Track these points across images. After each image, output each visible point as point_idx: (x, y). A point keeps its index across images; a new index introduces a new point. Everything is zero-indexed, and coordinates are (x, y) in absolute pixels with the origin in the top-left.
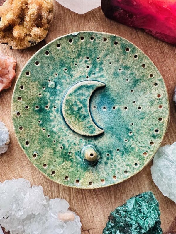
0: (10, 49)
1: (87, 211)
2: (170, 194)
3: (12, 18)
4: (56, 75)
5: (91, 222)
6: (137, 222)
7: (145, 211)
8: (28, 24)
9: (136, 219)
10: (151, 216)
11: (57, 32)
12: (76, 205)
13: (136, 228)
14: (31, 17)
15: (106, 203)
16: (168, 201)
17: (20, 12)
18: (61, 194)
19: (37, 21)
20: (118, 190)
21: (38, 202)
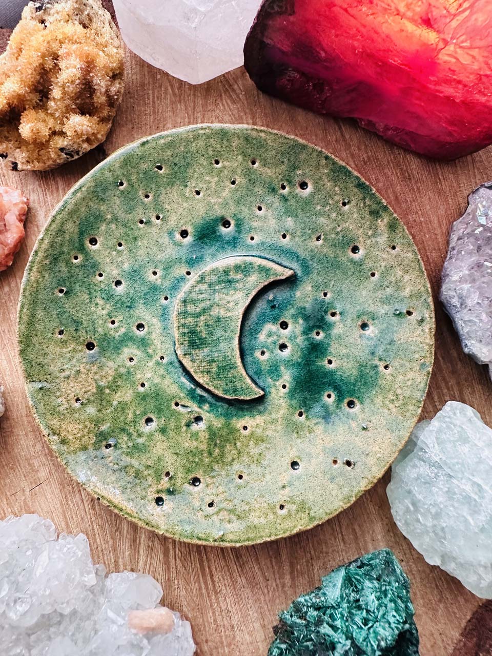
0: (13, 170)
1: (214, 613)
2: (443, 556)
3: (17, 90)
5: (225, 643)
6: (349, 636)
7: (370, 603)
8: (57, 106)
9: (347, 627)
10: (386, 616)
11: (136, 128)
12: (183, 593)
13: (347, 652)
14: (66, 89)
15: (267, 586)
16: (440, 579)
17: (38, 77)
18: (141, 565)
19: (82, 100)
20: (301, 548)
21: (73, 576)
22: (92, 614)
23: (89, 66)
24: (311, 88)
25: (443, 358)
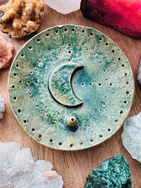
0: (10, 38)
1: (68, 173)
2: (138, 156)
3: (13, 12)
4: (45, 57)
5: (71, 183)
6: (111, 181)
7: (118, 171)
8: (24, 18)
9: (110, 178)
10: (123, 175)
11: (47, 27)
12: (58, 167)
13: (111, 185)
14: (27, 13)
15: (84, 166)
16: (137, 164)
17: (19, 9)
18: (46, 158)
19: (32, 16)
20: (94, 154)
21: (27, 160)
22: (32, 172)
23: (34, 6)
24: (100, 15)
25: (138, 97)
